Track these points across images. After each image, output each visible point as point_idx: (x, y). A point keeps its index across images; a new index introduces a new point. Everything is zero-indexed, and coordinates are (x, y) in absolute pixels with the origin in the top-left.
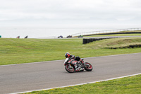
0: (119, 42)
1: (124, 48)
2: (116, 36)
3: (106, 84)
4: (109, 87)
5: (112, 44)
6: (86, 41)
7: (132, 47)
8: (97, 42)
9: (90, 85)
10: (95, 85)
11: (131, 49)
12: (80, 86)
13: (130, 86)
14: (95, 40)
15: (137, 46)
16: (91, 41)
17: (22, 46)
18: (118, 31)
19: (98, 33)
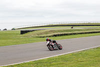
1: (50, 36)
3: (37, 63)
4: (39, 65)
5: (41, 34)
6: (22, 32)
9: (25, 63)
10: (29, 63)
11: (55, 37)
12: (18, 64)
13: (54, 63)
14: (29, 31)
15: (58, 35)
18: (46, 25)
19: (31, 26)
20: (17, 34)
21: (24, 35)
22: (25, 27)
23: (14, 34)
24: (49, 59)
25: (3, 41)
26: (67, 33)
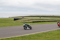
0: (29, 20)
1: (30, 22)
2: (27, 17)
3: (22, 37)
4: (24, 38)
5: (26, 21)
6: (15, 19)
7: (34, 22)
9: (16, 37)
10: (18, 37)
11: (33, 23)
12: (12, 38)
13: (32, 38)
14: (19, 19)
15: (35, 22)
18: (28, 16)
19: (20, 16)
20: (12, 20)
21: (16, 21)
22: (16, 16)
23: (10, 20)
24: (29, 35)
25: (4, 24)
26: (40, 21)
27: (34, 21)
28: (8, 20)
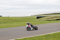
1: (54, 20)
3: (47, 36)
6: (38, 18)
8: (43, 18)
9: (40, 36)
10: (42, 36)
11: (57, 21)
13: (57, 36)
16: (40, 17)
17: (11, 20)
19: (43, 14)
20: (35, 19)
21: (39, 19)
23: (33, 19)
27: (58, 18)
28: (30, 19)
